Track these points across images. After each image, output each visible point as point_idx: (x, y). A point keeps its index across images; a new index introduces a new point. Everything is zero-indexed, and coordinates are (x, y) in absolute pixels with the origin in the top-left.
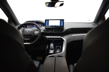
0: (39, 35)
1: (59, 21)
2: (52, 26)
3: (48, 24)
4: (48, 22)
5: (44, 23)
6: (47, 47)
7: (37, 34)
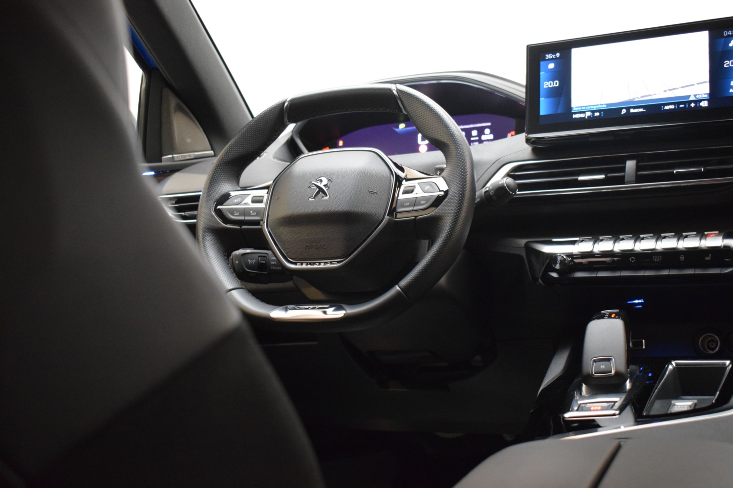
0: (447, 210)
1: (704, 36)
2: (610, 115)
3: (563, 92)
4: (564, 74)
5: (520, 92)
6: (557, 368)
7: (426, 202)
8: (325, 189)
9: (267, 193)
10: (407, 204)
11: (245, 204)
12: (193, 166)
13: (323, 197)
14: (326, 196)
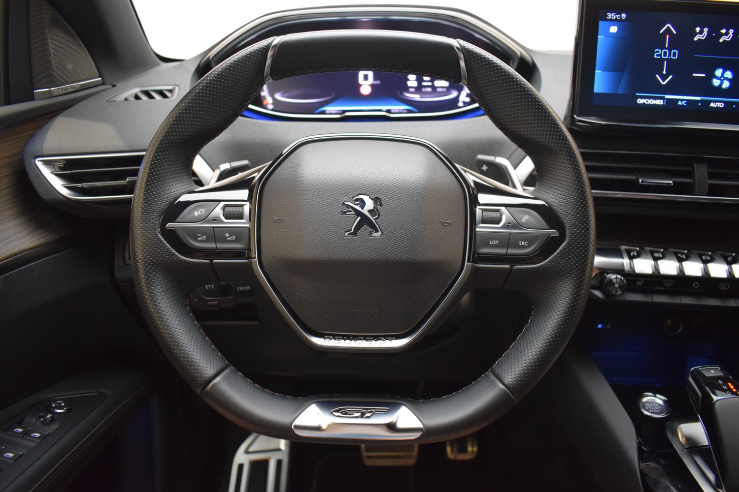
7: (530, 245)
8: (372, 219)
9: (250, 198)
10: (494, 242)
11: (214, 220)
12: (80, 104)
13: (371, 233)
14: (377, 231)
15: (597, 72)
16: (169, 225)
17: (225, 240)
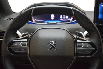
8: (54, 46)
9: (28, 41)
10: (81, 51)
11: (20, 46)
14: (55, 49)
15: (99, 14)
16: (10, 47)
17: (22, 51)
